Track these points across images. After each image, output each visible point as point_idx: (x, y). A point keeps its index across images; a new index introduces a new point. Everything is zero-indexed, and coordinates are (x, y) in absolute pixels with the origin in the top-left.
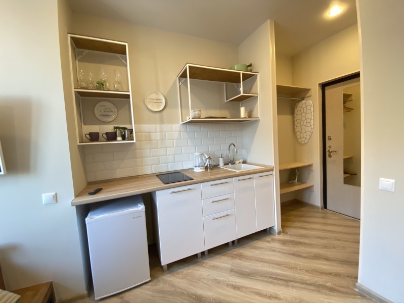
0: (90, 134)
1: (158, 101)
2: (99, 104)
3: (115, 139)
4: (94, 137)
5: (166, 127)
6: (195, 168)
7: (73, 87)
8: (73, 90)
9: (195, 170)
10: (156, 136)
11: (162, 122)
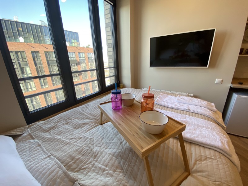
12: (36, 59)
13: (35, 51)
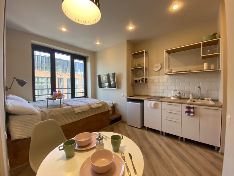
0: (135, 80)
1: (158, 67)
2: (139, 71)
3: (140, 82)
4: (136, 81)
5: (161, 77)
6: (171, 97)
7: (131, 68)
8: (131, 69)
9: (171, 98)
10: (156, 81)
11: (159, 75)
12: (60, 84)
13: (60, 78)
